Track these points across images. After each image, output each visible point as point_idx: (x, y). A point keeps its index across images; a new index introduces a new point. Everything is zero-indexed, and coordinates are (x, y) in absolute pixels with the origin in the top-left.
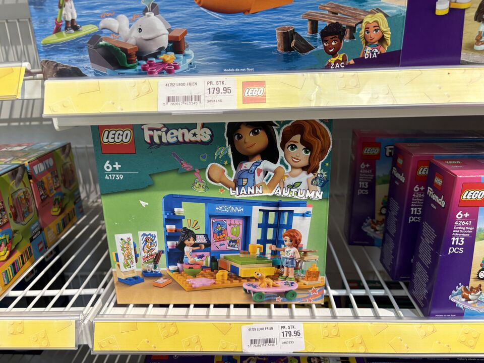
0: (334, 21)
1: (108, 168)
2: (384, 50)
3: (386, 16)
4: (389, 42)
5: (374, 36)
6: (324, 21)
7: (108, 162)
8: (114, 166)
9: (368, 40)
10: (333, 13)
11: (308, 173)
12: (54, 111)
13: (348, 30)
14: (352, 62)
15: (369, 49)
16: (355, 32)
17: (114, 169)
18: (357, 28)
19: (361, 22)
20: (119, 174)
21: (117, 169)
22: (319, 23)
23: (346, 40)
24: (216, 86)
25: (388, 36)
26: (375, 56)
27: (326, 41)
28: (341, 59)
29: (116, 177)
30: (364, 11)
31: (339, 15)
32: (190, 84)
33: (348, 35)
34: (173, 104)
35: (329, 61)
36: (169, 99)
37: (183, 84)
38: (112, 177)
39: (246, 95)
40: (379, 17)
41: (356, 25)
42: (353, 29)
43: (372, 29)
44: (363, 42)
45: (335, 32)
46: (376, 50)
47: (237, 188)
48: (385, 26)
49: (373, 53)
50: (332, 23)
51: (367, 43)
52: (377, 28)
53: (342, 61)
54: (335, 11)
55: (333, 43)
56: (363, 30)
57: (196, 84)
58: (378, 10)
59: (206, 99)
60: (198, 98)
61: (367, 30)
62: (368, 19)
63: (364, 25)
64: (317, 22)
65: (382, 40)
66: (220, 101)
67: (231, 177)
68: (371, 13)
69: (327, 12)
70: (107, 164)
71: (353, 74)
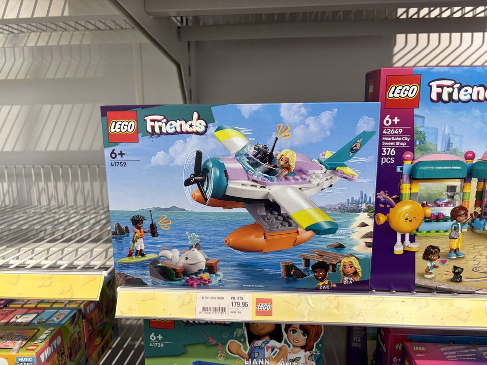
0: (321, 260)
1: (153, 338)
2: (357, 279)
3: (357, 259)
4: (361, 275)
5: (350, 270)
6: (314, 260)
7: (153, 333)
8: (158, 337)
9: (346, 272)
10: (320, 255)
11: (306, 351)
12: (123, 314)
13: (331, 266)
14: (335, 286)
15: (346, 278)
16: (336, 267)
17: (157, 339)
18: (337, 265)
19: (340, 262)
20: (161, 343)
21: (160, 339)
22: (311, 260)
23: (330, 272)
24: (237, 301)
25: (359, 271)
26: (351, 282)
27: (316, 272)
28: (327, 283)
29: (158, 345)
30: (342, 255)
31: (324, 257)
32: (219, 298)
33: (331, 269)
34: (206, 313)
35: (319, 284)
36: (204, 309)
37: (214, 298)
38: (155, 345)
39: (258, 309)
40: (353, 259)
41: (337, 263)
42: (334, 266)
43: (348, 266)
44: (342, 274)
45: (322, 266)
46: (352, 279)
47: (250, 360)
48: (357, 264)
49: (349, 281)
50: (320, 262)
51: (345, 274)
52: (352, 266)
53: (328, 285)
54: (321, 254)
55: (321, 274)
56: (342, 267)
57: (223, 298)
58: (352, 255)
59: (230, 311)
60: (224, 309)
61: (344, 266)
62: (345, 260)
63: (342, 263)
64: (309, 260)
65: (355, 273)
66: (240, 312)
67: (246, 351)
68: (347, 256)
69: (316, 255)
70: (152, 335)
71: (334, 297)
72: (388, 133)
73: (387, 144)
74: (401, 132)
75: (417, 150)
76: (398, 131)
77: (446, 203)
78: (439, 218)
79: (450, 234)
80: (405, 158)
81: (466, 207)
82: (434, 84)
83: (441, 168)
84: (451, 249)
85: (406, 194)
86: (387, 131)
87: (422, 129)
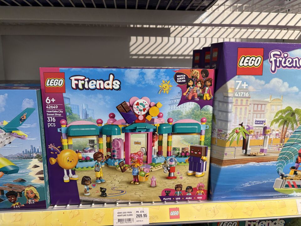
0: (11, 190)
2: (37, 200)
3: (35, 188)
4: (39, 197)
5: (32, 195)
6: (6, 190)
10: (10, 187)
13: (18, 193)
14: (23, 205)
15: (30, 200)
16: (22, 194)
18: (22, 192)
19: (24, 190)
22: (4, 191)
23: (18, 197)
26: (33, 203)
27: (9, 198)
28: (18, 204)
30: (25, 186)
31: (13, 188)
33: (19, 195)
35: (12, 205)
40: (32, 188)
41: (22, 191)
42: (21, 193)
43: (29, 193)
44: (27, 198)
45: (12, 194)
46: (34, 201)
49: (32, 202)
51: (28, 198)
52: (32, 192)
53: (19, 205)
54: (10, 186)
55: (13, 198)
56: (26, 193)
58: (31, 186)
62: (27, 189)
63: (25, 191)
64: (3, 190)
68: (28, 187)
69: (7, 187)
71: (20, 214)
72: (49, 108)
73: (49, 115)
74: (57, 108)
75: (68, 118)
76: (55, 106)
77: (90, 150)
78: (87, 159)
79: (95, 169)
80: (62, 123)
81: (102, 152)
82: (73, 78)
83: (84, 129)
84: (97, 178)
85: (65, 146)
86: (49, 107)
87: (69, 106)
